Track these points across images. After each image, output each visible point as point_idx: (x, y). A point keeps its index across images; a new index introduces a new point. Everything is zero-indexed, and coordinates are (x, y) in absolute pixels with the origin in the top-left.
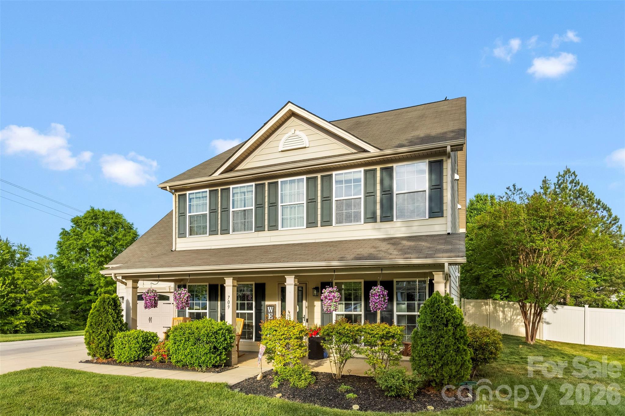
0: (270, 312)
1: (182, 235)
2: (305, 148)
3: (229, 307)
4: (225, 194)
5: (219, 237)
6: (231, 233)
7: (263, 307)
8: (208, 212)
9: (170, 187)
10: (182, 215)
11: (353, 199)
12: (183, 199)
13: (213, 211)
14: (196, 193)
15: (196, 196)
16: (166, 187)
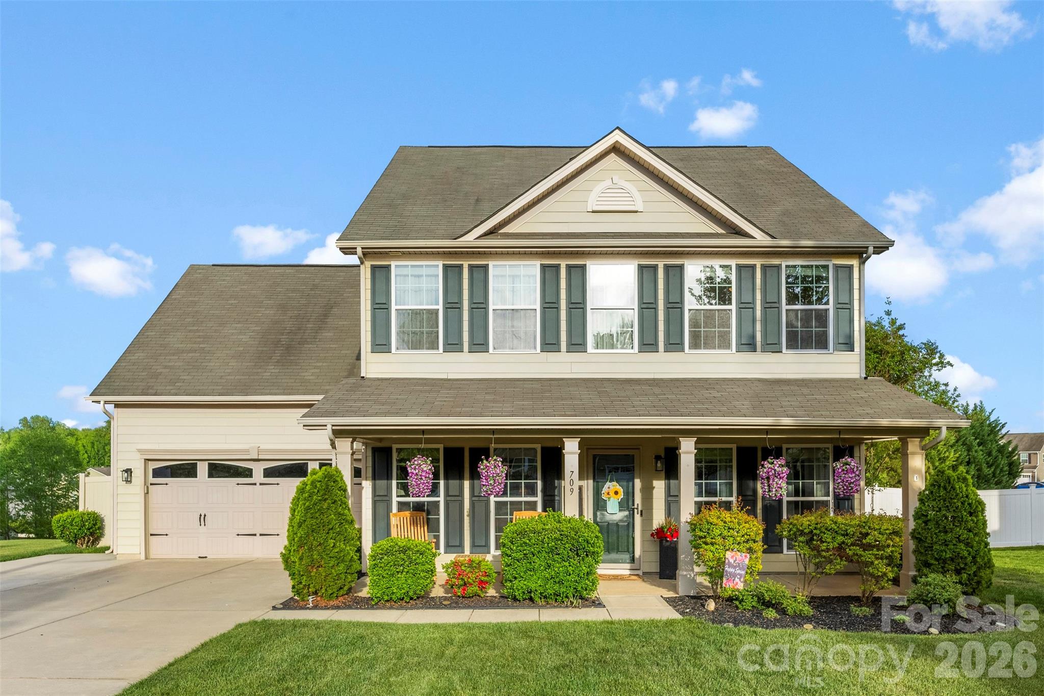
1: (381, 345)
2: (636, 212)
3: (572, 490)
4: (478, 275)
5: (467, 356)
7: (556, 491)
8: (440, 307)
9: (362, 248)
10: (381, 307)
11: (718, 310)
12: (381, 274)
13: (452, 306)
14: (413, 266)
15: (410, 271)
16: (356, 248)
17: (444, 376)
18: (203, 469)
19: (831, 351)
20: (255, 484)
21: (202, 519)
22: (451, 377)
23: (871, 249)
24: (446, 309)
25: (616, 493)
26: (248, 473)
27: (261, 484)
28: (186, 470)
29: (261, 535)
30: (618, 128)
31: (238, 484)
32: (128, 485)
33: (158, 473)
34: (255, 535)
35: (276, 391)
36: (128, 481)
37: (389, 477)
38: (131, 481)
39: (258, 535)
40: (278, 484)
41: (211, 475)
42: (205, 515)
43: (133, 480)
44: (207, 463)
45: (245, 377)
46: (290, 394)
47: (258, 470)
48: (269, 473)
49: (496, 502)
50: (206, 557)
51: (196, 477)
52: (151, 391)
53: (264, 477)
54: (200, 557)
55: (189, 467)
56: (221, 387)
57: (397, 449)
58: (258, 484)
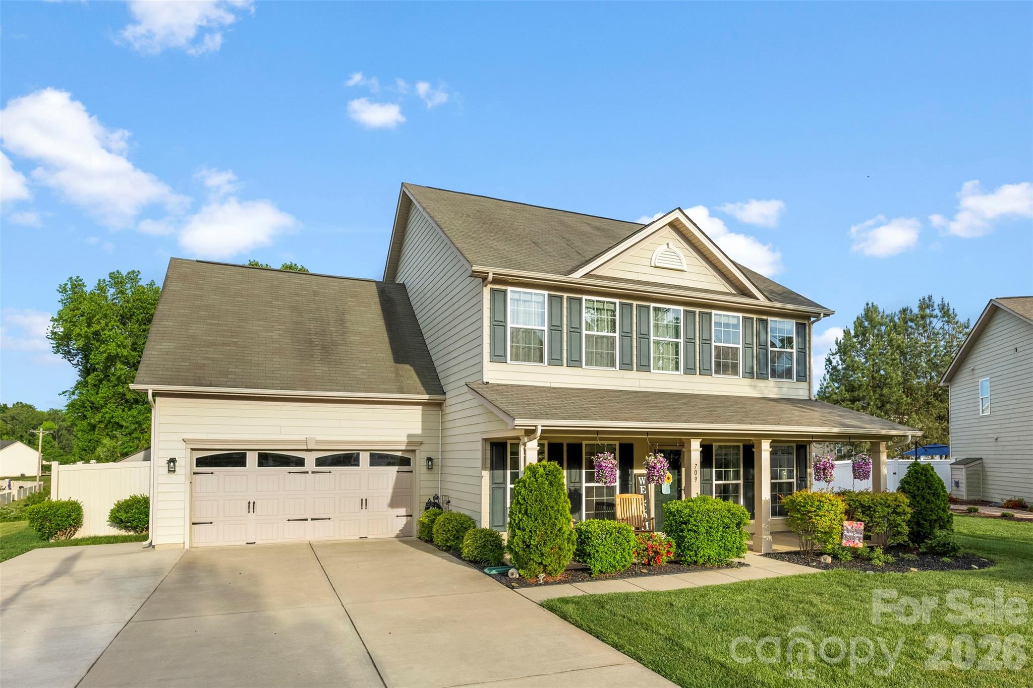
0: (642, 485)
1: (498, 357)
2: (683, 271)
3: (696, 478)
4: (575, 306)
5: (564, 370)
6: (584, 366)
7: (630, 477)
8: (546, 328)
9: (494, 274)
10: (499, 324)
11: (731, 348)
12: (499, 297)
13: (555, 328)
14: (524, 293)
15: (523, 297)
16: (488, 273)
17: (548, 385)
18: (252, 459)
19: (795, 380)
20: (307, 473)
21: (251, 506)
22: (553, 385)
23: (822, 315)
24: (550, 330)
25: (668, 478)
26: (300, 462)
27: (313, 472)
28: (235, 459)
29: (312, 519)
30: (679, 209)
31: (290, 473)
32: (172, 475)
33: (201, 462)
34: (306, 520)
35: (337, 388)
36: (172, 471)
37: (504, 468)
38: (174, 471)
39: (309, 519)
40: (330, 472)
41: (261, 464)
42: (254, 503)
43: (177, 469)
44: (257, 453)
45: (298, 373)
46: (352, 391)
47: (310, 460)
48: (320, 462)
49: (586, 487)
50: (254, 543)
51: (245, 466)
52: (203, 382)
53: (316, 466)
54: (247, 543)
55: (238, 456)
56: (279, 382)
57: (511, 444)
58: (310, 472)
